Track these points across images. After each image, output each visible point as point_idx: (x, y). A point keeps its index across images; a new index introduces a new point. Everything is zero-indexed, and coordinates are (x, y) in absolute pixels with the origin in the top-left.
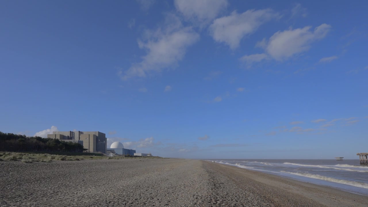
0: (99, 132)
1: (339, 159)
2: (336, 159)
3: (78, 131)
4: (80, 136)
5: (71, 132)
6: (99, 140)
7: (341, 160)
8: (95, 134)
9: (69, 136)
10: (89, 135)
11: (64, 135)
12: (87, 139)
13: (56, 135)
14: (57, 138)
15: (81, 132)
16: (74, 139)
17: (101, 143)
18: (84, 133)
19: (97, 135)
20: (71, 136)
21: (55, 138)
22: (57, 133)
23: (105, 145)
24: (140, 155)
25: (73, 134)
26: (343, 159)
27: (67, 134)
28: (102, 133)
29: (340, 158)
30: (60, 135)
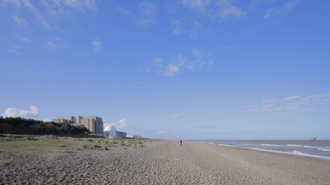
0: (96, 117)
1: (312, 140)
2: (310, 139)
3: (79, 116)
4: (81, 120)
5: (72, 116)
6: (97, 124)
7: (314, 141)
8: (93, 119)
9: (71, 121)
10: (89, 119)
11: (67, 120)
12: (87, 123)
13: (59, 119)
14: (60, 122)
15: (81, 117)
16: (75, 123)
17: (99, 127)
18: (84, 118)
19: (96, 120)
20: (73, 121)
21: (59, 122)
22: (60, 118)
23: (102, 128)
24: (132, 137)
25: (74, 118)
26: (316, 139)
27: (69, 119)
28: (99, 118)
29: (314, 138)
30: (63, 119)
